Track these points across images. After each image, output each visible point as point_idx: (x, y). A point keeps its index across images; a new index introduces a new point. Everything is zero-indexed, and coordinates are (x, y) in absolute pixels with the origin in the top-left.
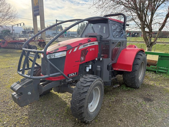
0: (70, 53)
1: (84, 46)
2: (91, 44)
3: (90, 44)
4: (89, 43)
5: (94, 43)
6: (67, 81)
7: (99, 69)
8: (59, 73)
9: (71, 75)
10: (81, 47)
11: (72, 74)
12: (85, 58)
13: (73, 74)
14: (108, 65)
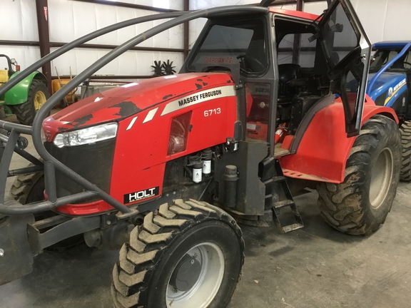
0: (129, 127)
1: (181, 104)
2: (207, 95)
3: (203, 96)
4: (198, 94)
5: (220, 92)
6: (121, 216)
7: (233, 177)
8: (89, 193)
9: (136, 196)
10: (171, 107)
11: (140, 195)
12: (185, 142)
13: (144, 193)
14: (261, 165)
